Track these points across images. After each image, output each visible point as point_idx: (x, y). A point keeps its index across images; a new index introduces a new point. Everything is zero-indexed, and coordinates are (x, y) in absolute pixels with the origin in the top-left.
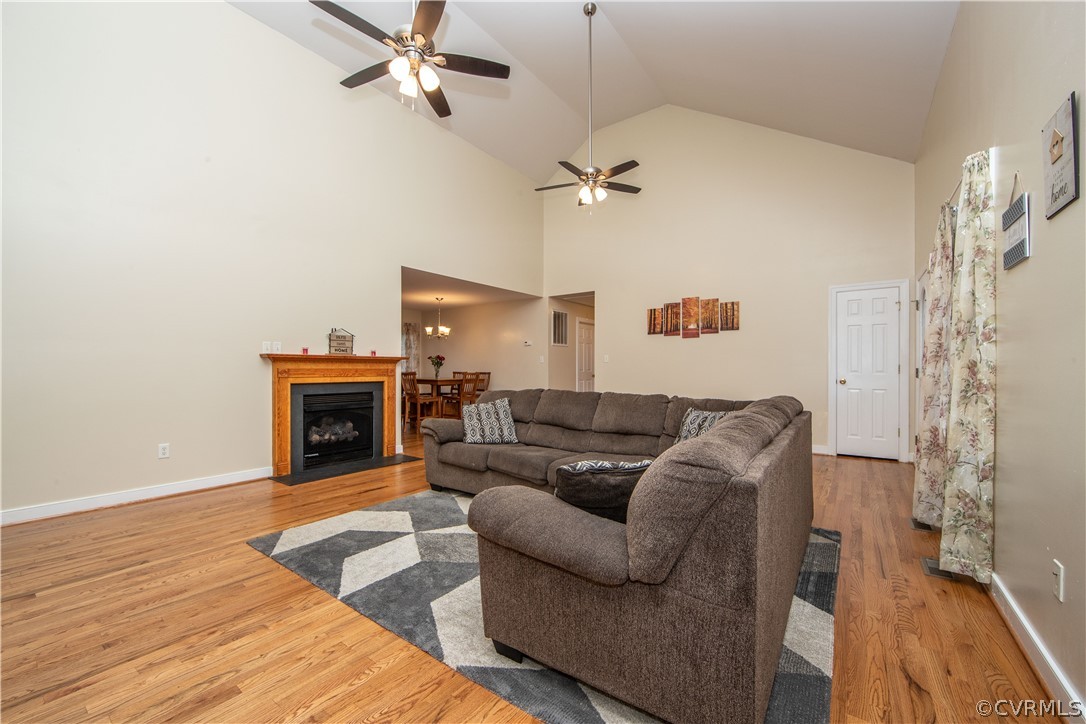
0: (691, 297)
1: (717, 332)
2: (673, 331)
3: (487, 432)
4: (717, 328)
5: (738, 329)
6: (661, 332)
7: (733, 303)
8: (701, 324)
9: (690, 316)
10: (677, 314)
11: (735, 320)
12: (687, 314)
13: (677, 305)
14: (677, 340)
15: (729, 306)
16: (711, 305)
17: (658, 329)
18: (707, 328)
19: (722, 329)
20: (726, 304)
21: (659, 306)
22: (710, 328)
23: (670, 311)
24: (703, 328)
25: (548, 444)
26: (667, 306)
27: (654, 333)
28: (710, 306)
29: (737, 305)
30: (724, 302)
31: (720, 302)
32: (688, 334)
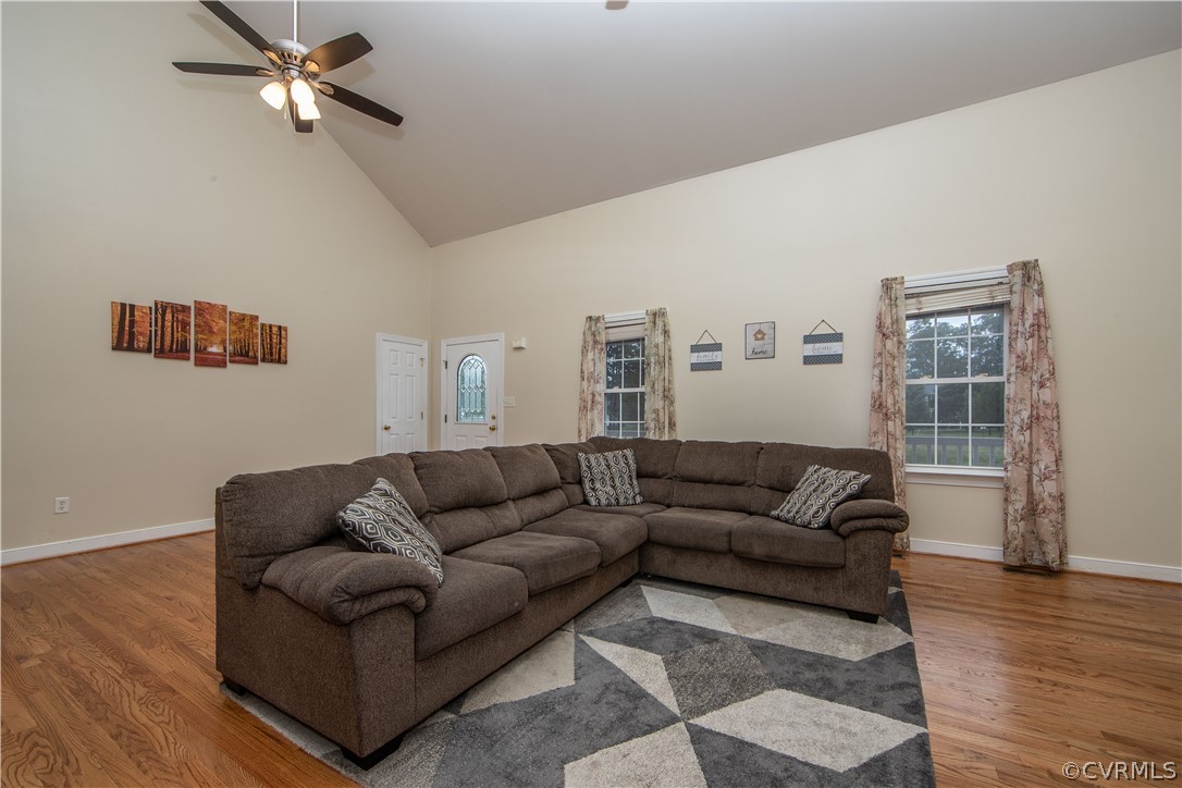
0: (213, 302)
1: (257, 363)
2: (179, 351)
4: (256, 358)
5: (286, 362)
6: (149, 350)
7: (280, 328)
8: (230, 348)
9: (211, 332)
10: (185, 325)
11: (283, 351)
12: (205, 328)
13: (185, 309)
14: (183, 368)
15: (275, 330)
16: (244, 321)
17: (141, 342)
18: (241, 355)
19: (264, 360)
20: (271, 326)
21: (144, 300)
22: (244, 355)
23: (169, 316)
24: (233, 355)
26: (162, 308)
27: (131, 348)
28: (247, 324)
29: (286, 330)
30: (267, 322)
31: (261, 321)
32: (204, 360)
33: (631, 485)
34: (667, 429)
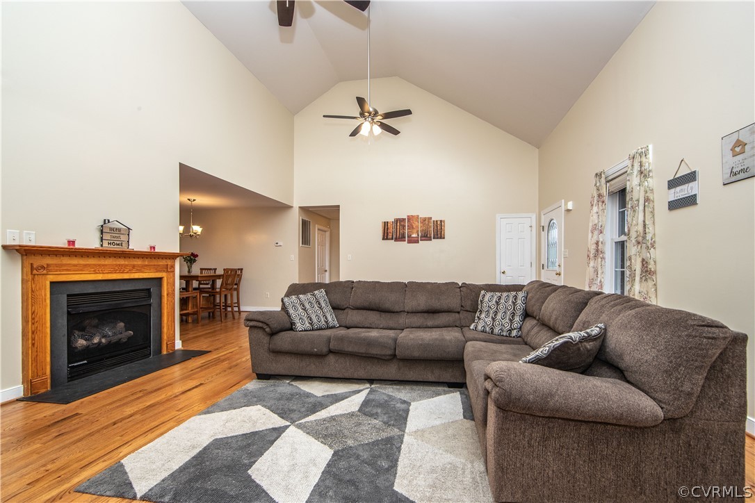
0: (413, 215)
1: (431, 240)
2: (400, 238)
3: (315, 319)
4: (430, 237)
5: (444, 238)
6: (392, 239)
7: (441, 221)
8: (420, 234)
9: (413, 228)
10: (404, 226)
11: (443, 232)
12: (411, 227)
13: (404, 220)
14: (404, 245)
15: (439, 222)
16: (426, 220)
17: (390, 237)
18: (424, 237)
19: (434, 238)
20: (437, 221)
21: (391, 220)
22: (426, 237)
23: (398, 224)
24: (421, 237)
25: (369, 326)
26: (397, 221)
27: (387, 239)
28: (427, 222)
29: (444, 222)
30: (435, 220)
31: (433, 219)
32: (412, 241)
33: (511, 321)
34: (637, 278)
